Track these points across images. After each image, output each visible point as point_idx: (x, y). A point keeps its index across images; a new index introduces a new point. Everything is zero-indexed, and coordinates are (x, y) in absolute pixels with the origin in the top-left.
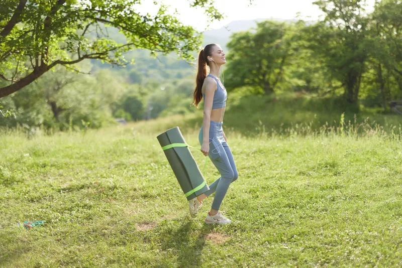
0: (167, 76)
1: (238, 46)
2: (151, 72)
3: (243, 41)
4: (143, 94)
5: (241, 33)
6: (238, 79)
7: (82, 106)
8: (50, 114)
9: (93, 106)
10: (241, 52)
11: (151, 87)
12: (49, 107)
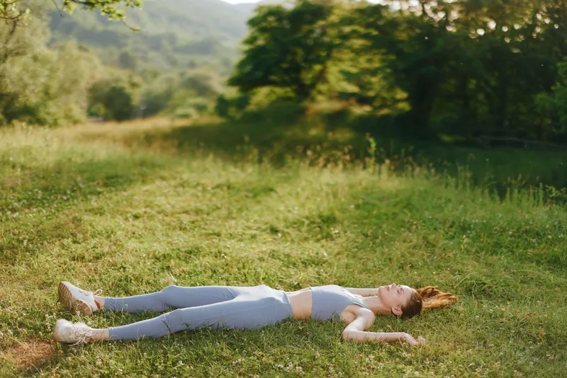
0: (173, 63)
1: (264, 24)
2: (152, 54)
3: (271, 19)
4: (134, 85)
5: (269, 7)
6: (259, 74)
7: (27, 92)
9: (47, 94)
10: (269, 34)
11: (149, 77)
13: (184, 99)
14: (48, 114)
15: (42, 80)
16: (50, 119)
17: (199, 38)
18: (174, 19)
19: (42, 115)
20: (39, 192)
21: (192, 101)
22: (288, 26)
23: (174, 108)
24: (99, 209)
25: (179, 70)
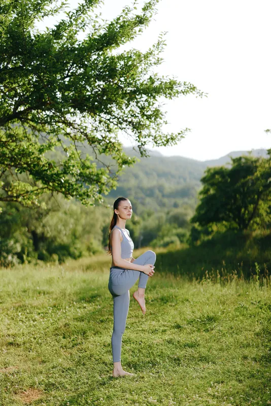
0: (163, 205)
1: (212, 181)
2: (148, 200)
3: (217, 176)
5: (214, 169)
7: (62, 235)
8: (28, 242)
9: (74, 236)
10: (216, 187)
11: (146, 216)
12: (29, 235)
13: (169, 231)
14: (76, 248)
15: (71, 226)
16: (77, 253)
17: (180, 187)
18: (161, 175)
19: (72, 249)
20: (51, 308)
21: (174, 231)
22: (229, 180)
23: (163, 237)
24: (82, 317)
25: (166, 210)
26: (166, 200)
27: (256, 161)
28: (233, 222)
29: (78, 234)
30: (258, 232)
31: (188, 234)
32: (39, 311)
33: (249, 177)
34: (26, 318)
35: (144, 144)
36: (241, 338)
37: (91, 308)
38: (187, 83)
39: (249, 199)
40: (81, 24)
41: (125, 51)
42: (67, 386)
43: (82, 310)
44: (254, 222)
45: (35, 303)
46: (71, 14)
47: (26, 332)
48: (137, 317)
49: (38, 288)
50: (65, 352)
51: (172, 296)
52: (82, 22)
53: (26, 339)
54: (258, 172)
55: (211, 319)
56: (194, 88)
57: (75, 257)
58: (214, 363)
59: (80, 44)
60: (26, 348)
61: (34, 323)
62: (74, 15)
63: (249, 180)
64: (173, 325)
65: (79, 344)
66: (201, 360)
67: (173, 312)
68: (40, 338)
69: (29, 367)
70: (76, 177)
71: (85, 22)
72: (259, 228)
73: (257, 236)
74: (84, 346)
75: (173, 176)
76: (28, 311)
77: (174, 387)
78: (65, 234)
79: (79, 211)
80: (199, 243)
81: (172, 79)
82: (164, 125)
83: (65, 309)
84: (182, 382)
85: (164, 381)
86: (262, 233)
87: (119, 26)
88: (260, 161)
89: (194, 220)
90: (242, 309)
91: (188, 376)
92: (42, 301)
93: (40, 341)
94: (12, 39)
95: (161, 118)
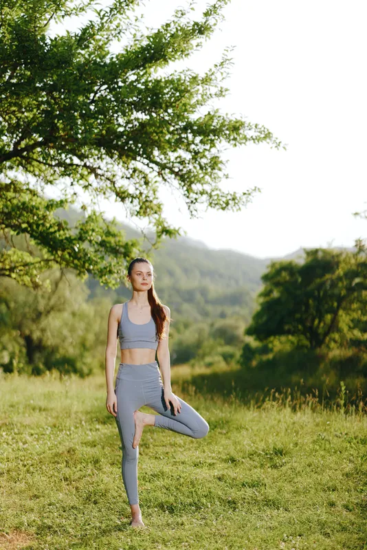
0: (205, 314)
1: (278, 279)
2: (186, 306)
3: (284, 274)
5: (281, 263)
6: (273, 324)
7: (66, 344)
8: (20, 351)
9: (83, 345)
10: (281, 288)
11: (182, 327)
12: (22, 342)
13: (212, 348)
14: (84, 364)
15: (80, 333)
16: (86, 370)
17: (230, 290)
18: (204, 274)
19: (79, 365)
20: (49, 428)
21: (220, 349)
22: (300, 280)
23: (203, 356)
24: (93, 442)
25: (209, 321)
26: (210, 308)
27: (338, 256)
28: (302, 337)
29: (88, 344)
30: (335, 352)
31: (238, 353)
32: (32, 432)
33: (328, 276)
34: (12, 439)
35: (194, 201)
36: (325, 478)
37: (106, 431)
38: (260, 126)
39: (326, 306)
40: (115, 30)
41: (176, 71)
42: (70, 530)
43: (94, 433)
44: (331, 339)
45: (27, 421)
46: (102, 13)
47: (12, 456)
48: (172, 445)
49: (32, 402)
50: (68, 485)
51: (223, 422)
52: (117, 27)
53: (12, 465)
54: (340, 270)
55: (280, 452)
56: (268, 135)
57: (82, 376)
58: (286, 510)
59: (112, 58)
60: (11, 477)
61: (25, 446)
62: (106, 15)
63: (327, 279)
64: (224, 457)
65: (89, 475)
66: (267, 505)
67: (224, 441)
68: (32, 465)
69: (15, 502)
70: (96, 246)
71: (121, 28)
72: (338, 348)
73: (334, 357)
74: (95, 479)
75: (221, 276)
76: (16, 430)
77: (230, 538)
78: (72, 343)
79: (92, 313)
80: (254, 363)
81: (239, 118)
82: (224, 179)
83: (70, 430)
84: (240, 533)
85: (214, 530)
86: (342, 354)
87: (169, 35)
88: (344, 256)
89: (249, 332)
90: (323, 442)
91: (249, 525)
92: (36, 419)
93: (31, 469)
94: (18, 41)
95: (220, 170)
